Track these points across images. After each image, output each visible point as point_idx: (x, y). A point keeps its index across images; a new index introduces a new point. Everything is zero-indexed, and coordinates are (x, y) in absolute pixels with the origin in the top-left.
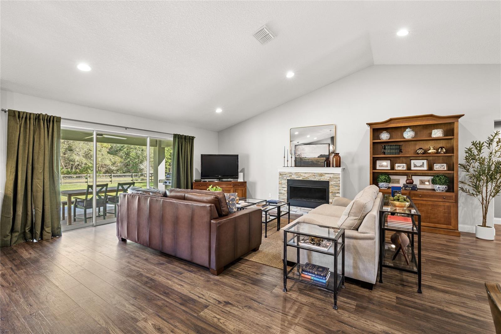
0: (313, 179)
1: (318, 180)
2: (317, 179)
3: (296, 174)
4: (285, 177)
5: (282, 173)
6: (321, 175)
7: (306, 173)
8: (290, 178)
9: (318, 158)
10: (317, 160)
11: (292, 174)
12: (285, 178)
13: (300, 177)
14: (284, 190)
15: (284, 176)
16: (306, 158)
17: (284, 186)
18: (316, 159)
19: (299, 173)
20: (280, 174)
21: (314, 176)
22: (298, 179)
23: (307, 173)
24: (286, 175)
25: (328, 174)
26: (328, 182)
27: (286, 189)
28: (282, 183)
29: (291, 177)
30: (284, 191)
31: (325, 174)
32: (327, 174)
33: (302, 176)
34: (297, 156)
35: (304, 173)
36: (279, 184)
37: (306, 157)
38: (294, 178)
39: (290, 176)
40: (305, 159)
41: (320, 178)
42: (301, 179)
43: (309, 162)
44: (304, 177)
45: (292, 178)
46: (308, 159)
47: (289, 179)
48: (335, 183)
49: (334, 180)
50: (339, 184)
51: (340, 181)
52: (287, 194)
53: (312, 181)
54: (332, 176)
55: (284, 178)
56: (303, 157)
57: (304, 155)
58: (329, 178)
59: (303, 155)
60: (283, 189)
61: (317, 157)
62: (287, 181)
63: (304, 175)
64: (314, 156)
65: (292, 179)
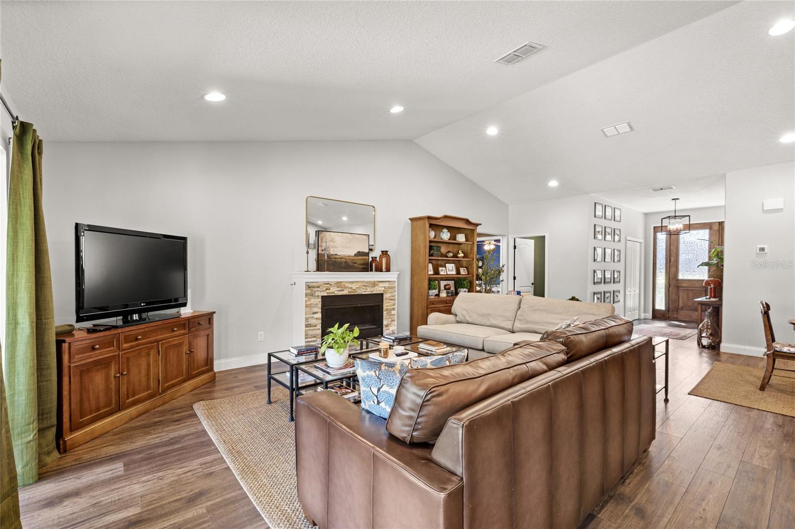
0: (364, 292)
1: (370, 293)
2: (369, 291)
3: (339, 284)
4: (317, 291)
5: (311, 285)
6: (374, 284)
7: (352, 282)
8: (327, 293)
9: (355, 258)
10: (354, 260)
11: (331, 285)
12: (317, 293)
13: (344, 290)
14: (317, 319)
15: (317, 289)
16: (336, 256)
17: (315, 310)
18: (352, 258)
19: (342, 282)
20: (309, 287)
21: (364, 287)
22: (340, 293)
23: (355, 282)
24: (319, 287)
25: (383, 282)
26: (382, 294)
27: (319, 315)
28: (311, 304)
29: (328, 291)
30: (315, 320)
31: (378, 283)
32: (381, 283)
33: (347, 287)
34: (323, 250)
35: (350, 282)
36: (306, 307)
37: (336, 254)
38: (334, 292)
39: (327, 289)
40: (336, 258)
41: (372, 290)
42: (345, 292)
43: (341, 263)
44: (350, 290)
45: (330, 293)
46: (341, 258)
47: (326, 295)
48: (390, 295)
49: (390, 291)
50: (395, 296)
51: (395, 291)
52: (320, 325)
53: (362, 294)
54: (387, 285)
55: (316, 295)
56: (332, 253)
57: (334, 251)
58: (383, 289)
59: (331, 249)
60: (313, 315)
61: (353, 254)
62: (320, 300)
63: (350, 286)
64: (349, 254)
65: (331, 295)
